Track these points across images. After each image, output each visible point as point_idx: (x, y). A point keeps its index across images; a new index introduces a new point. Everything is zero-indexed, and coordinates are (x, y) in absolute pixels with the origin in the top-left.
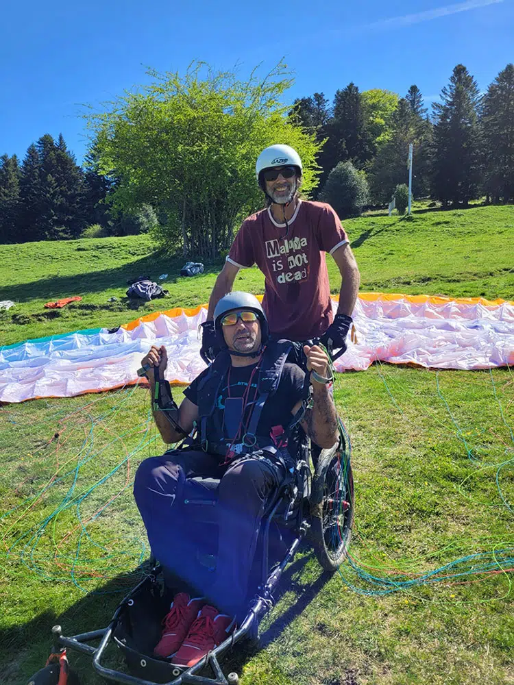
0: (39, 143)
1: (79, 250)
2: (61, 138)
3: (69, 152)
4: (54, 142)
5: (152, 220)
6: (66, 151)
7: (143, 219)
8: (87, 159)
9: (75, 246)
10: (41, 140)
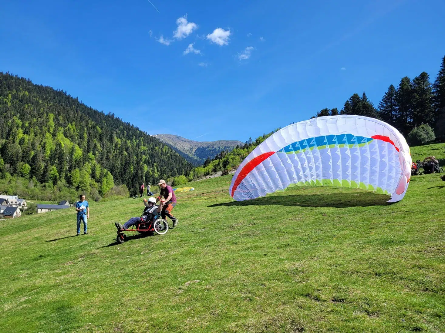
0: (350, 99)
1: (433, 149)
2: (364, 94)
3: (369, 101)
4: (360, 97)
5: (431, 136)
6: (367, 101)
7: (424, 136)
8: (381, 103)
9: (430, 148)
10: (351, 97)
